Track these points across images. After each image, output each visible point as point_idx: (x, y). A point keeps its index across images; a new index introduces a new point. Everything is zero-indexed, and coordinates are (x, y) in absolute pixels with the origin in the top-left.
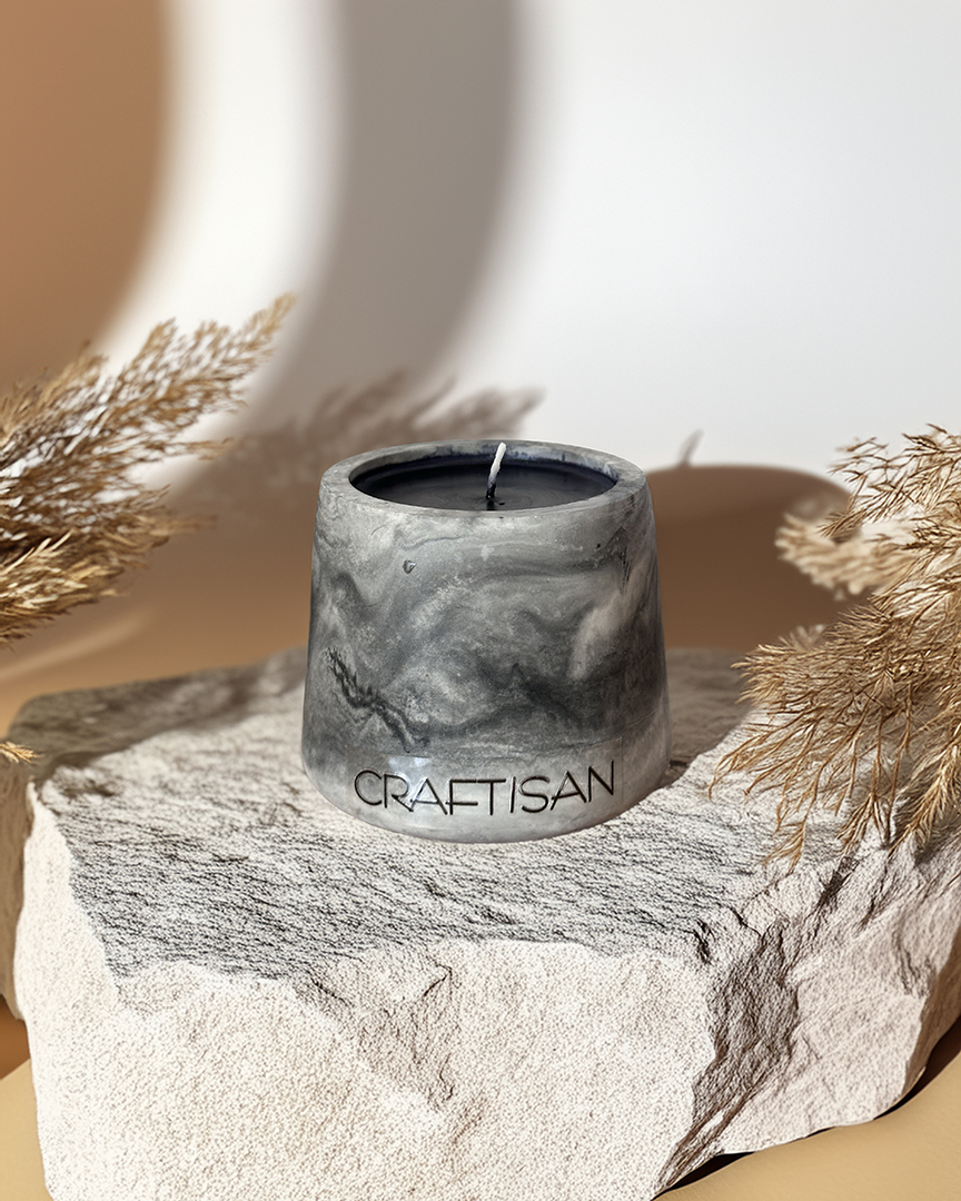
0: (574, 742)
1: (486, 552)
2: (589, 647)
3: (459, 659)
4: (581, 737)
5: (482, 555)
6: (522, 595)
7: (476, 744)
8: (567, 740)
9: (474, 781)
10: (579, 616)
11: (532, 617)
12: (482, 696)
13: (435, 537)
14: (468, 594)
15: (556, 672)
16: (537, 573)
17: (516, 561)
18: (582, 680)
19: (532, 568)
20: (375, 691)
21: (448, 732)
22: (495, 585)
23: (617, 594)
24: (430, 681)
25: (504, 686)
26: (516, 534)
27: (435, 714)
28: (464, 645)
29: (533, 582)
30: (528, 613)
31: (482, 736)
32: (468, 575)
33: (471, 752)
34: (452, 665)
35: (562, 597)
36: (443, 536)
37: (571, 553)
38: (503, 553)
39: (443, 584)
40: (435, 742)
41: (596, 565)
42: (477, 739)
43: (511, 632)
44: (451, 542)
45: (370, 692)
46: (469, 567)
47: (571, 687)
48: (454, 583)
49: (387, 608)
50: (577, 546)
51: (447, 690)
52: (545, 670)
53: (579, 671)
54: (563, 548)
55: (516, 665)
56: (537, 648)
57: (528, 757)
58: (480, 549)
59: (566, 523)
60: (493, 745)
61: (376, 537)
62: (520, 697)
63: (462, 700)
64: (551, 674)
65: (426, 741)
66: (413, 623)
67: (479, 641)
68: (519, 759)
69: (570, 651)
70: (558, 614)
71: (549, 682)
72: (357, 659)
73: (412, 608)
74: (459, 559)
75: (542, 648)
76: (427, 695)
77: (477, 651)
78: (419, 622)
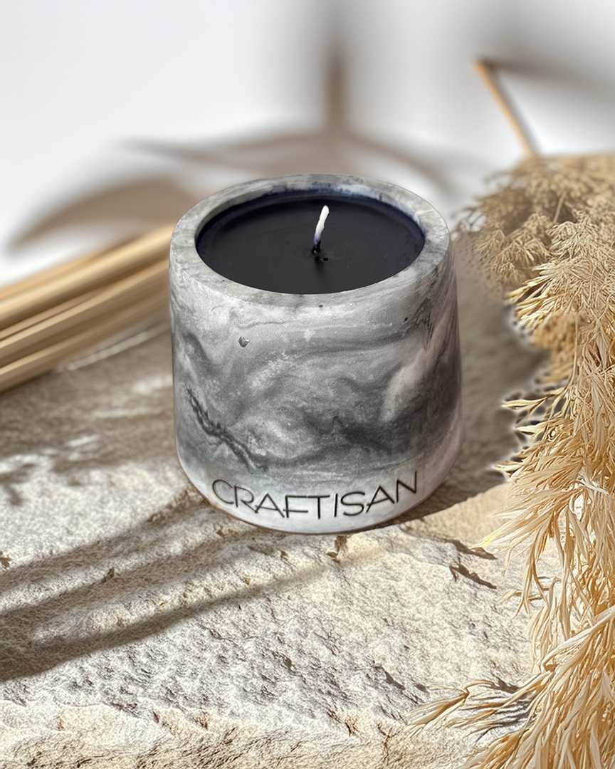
0: (385, 465)
1: (308, 334)
2: (397, 397)
3: (289, 414)
4: (390, 461)
5: (305, 337)
6: (340, 366)
7: (305, 472)
8: (379, 464)
9: (305, 497)
10: (388, 376)
11: (349, 382)
12: (309, 439)
13: (265, 321)
14: (294, 367)
15: (370, 419)
16: (352, 349)
17: (334, 341)
18: (391, 422)
19: (348, 346)
20: (223, 427)
21: (282, 463)
22: (317, 360)
23: (422, 350)
24: (266, 428)
25: (327, 432)
26: (334, 319)
27: (270, 450)
28: (292, 403)
29: (349, 356)
30: (346, 379)
31: (310, 467)
32: (293, 352)
33: (302, 477)
34: (283, 417)
35: (374, 364)
36: (271, 320)
37: (382, 330)
38: (323, 335)
39: (273, 358)
40: (272, 469)
41: (404, 335)
42: (306, 469)
43: (331, 393)
44: (278, 326)
45: (219, 427)
46: (294, 346)
47: (382, 428)
48: (282, 358)
49: (227, 370)
50: (388, 323)
51: (280, 434)
52: (360, 418)
53: (389, 414)
54: (375, 327)
55: (336, 418)
56: (353, 404)
57: (348, 479)
58: (303, 333)
59: (377, 306)
60: (319, 473)
61: (215, 313)
62: (340, 439)
63: (292, 442)
64: (365, 420)
65: (265, 468)
66: (250, 384)
67: (305, 401)
68: (340, 482)
69: (381, 403)
70: (371, 377)
71: (364, 426)
72: (208, 401)
73: (248, 373)
74: (285, 340)
75: (357, 404)
76: (264, 437)
77: (303, 409)
78: (255, 384)
